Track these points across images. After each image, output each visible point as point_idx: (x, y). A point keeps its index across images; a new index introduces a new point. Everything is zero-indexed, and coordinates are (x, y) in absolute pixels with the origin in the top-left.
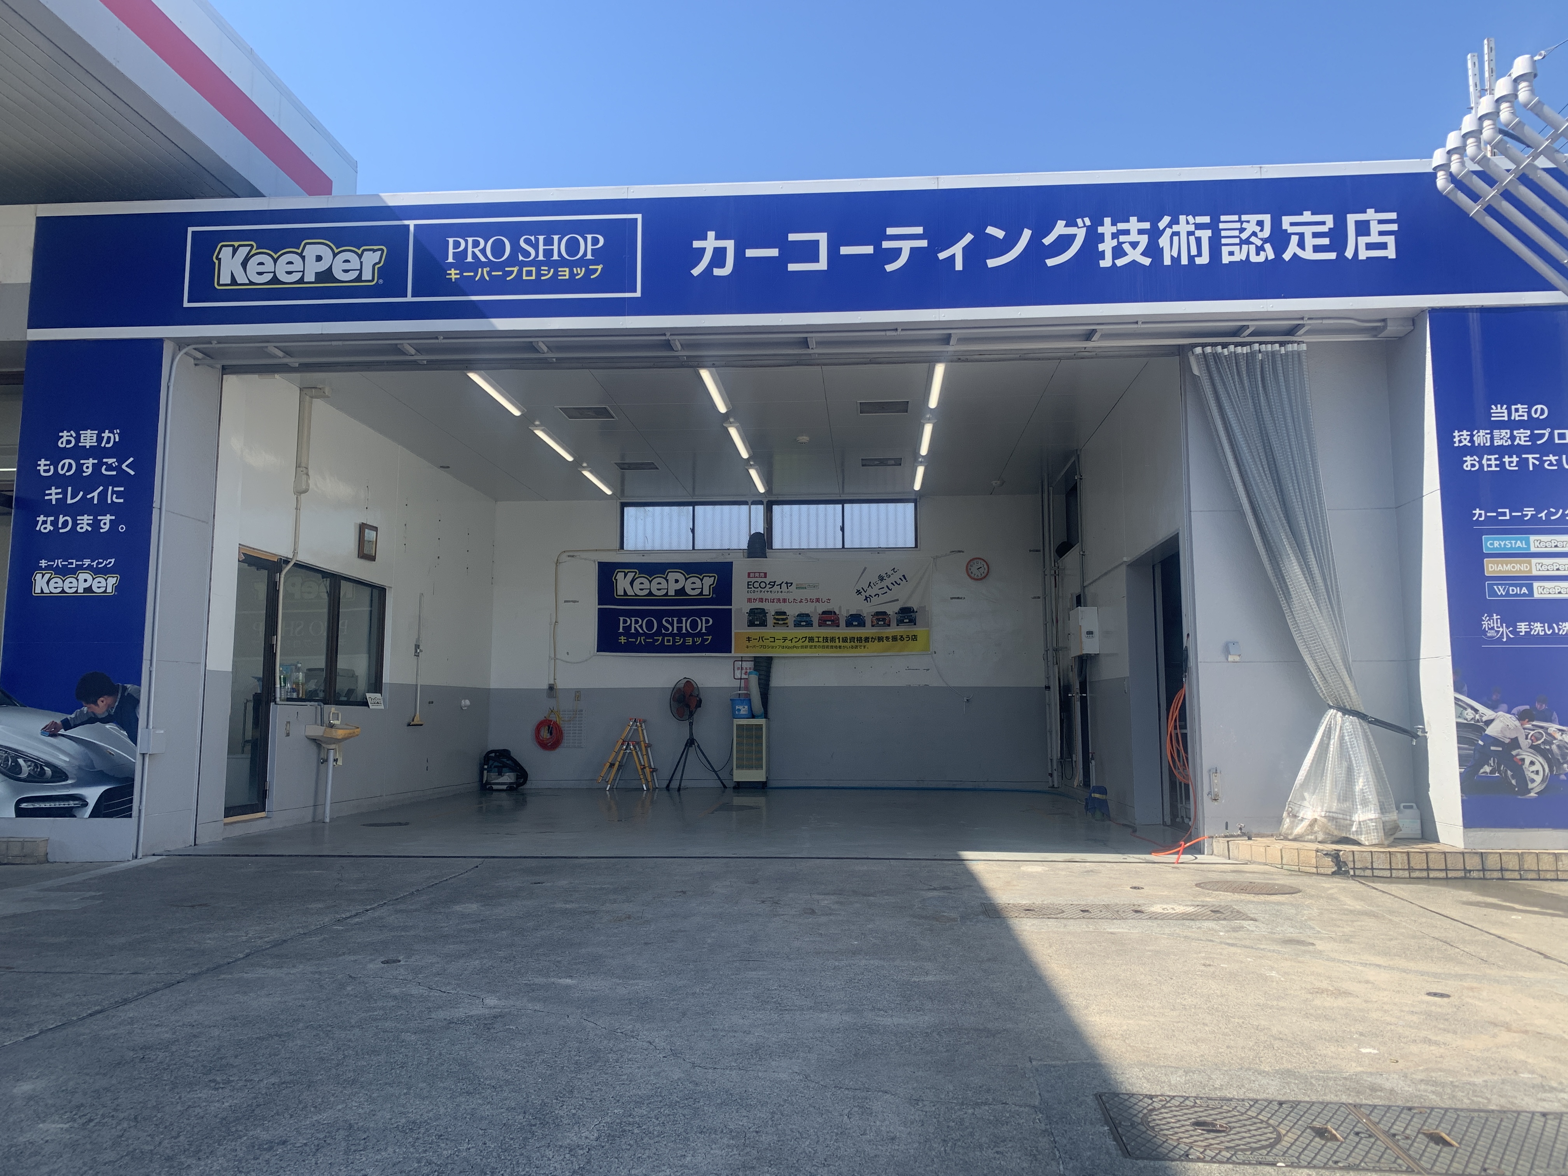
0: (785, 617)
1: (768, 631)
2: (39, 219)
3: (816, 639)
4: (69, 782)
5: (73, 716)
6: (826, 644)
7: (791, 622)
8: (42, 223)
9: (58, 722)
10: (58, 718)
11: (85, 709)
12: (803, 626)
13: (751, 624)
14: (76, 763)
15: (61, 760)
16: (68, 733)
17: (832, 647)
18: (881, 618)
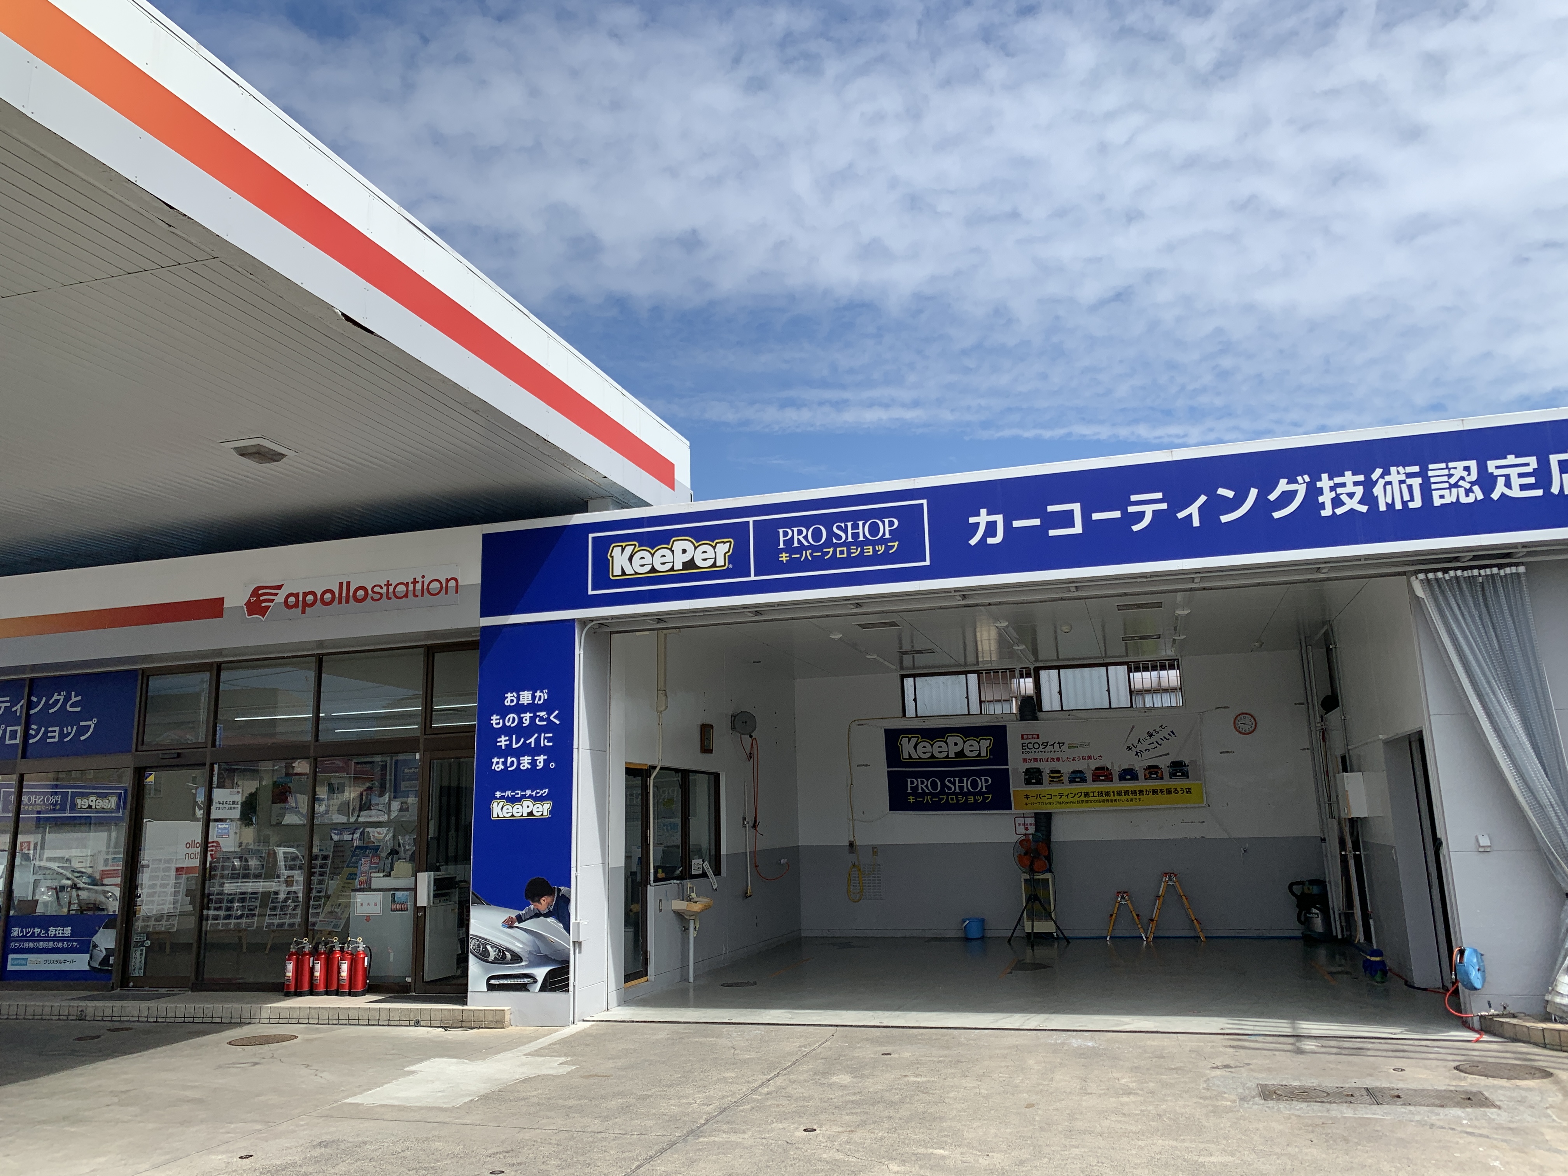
0: (1059, 775)
1: (1045, 789)
2: (484, 535)
3: (1091, 794)
4: (523, 963)
5: (524, 912)
6: (1101, 798)
7: (1065, 779)
8: (486, 538)
9: (514, 917)
10: (514, 913)
11: (532, 907)
12: (1078, 782)
13: (1028, 782)
14: (529, 949)
15: (517, 947)
16: (521, 925)
17: (1107, 801)
18: (1153, 771)
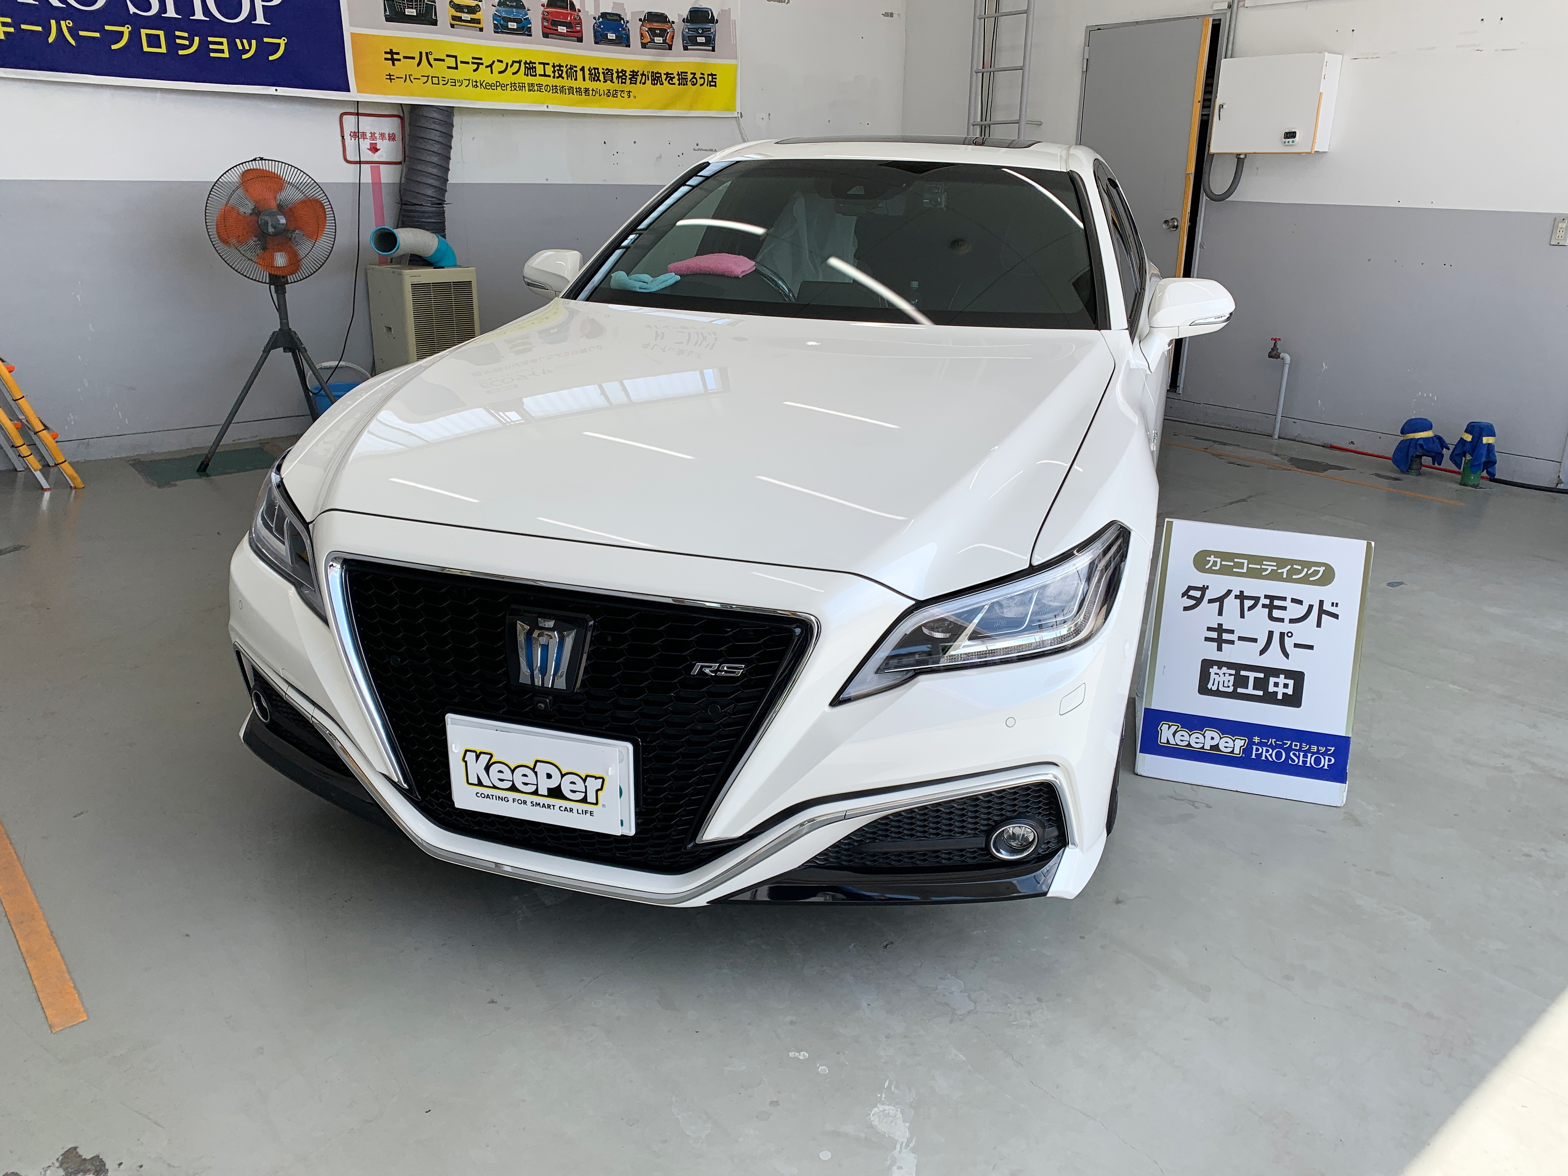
1: (440, 38)
3: (540, 69)
6: (559, 82)
7: (486, 17)
12: (512, 32)
13: (394, 13)
17: (571, 90)
18: (657, 28)
